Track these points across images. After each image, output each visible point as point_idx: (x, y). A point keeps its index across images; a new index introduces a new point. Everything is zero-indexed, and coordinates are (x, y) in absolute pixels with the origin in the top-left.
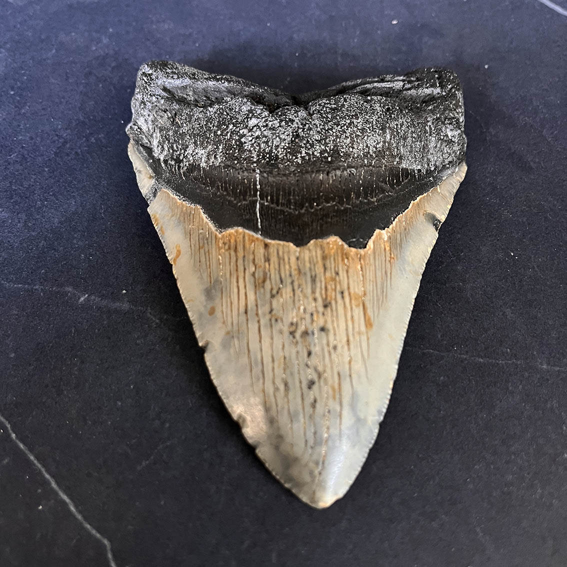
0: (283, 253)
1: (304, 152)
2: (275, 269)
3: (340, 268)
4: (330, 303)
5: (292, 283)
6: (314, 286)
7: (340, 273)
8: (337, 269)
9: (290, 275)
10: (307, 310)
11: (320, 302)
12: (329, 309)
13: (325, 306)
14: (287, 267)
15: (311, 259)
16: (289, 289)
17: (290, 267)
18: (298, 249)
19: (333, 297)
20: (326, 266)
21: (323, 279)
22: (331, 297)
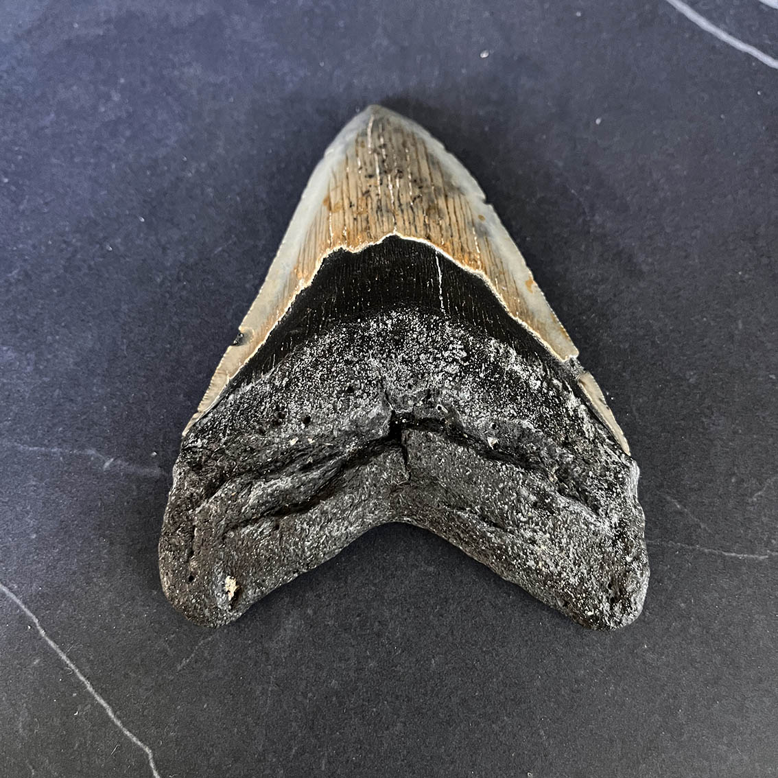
0: (410, 229)
1: (389, 326)
2: (418, 216)
3: (352, 225)
4: (363, 195)
5: (400, 205)
6: (379, 204)
7: (352, 220)
8: (355, 223)
9: (402, 211)
10: (386, 186)
11: (373, 195)
12: (364, 190)
13: (368, 192)
14: (406, 217)
15: (381, 225)
16: (403, 201)
17: (403, 217)
18: (395, 233)
19: (360, 201)
20: (366, 222)
21: (370, 211)
22: (362, 200)
